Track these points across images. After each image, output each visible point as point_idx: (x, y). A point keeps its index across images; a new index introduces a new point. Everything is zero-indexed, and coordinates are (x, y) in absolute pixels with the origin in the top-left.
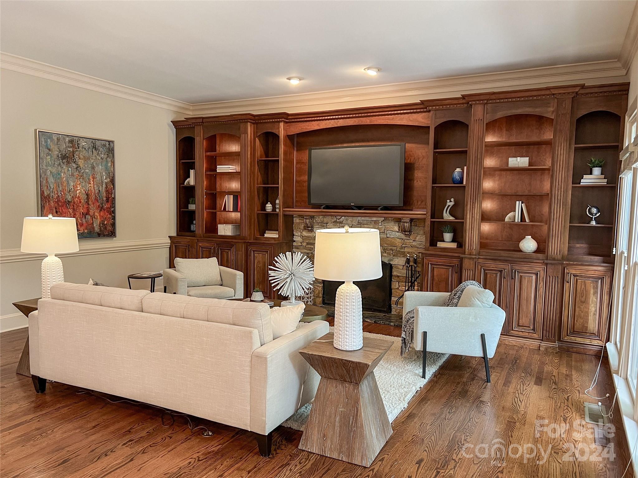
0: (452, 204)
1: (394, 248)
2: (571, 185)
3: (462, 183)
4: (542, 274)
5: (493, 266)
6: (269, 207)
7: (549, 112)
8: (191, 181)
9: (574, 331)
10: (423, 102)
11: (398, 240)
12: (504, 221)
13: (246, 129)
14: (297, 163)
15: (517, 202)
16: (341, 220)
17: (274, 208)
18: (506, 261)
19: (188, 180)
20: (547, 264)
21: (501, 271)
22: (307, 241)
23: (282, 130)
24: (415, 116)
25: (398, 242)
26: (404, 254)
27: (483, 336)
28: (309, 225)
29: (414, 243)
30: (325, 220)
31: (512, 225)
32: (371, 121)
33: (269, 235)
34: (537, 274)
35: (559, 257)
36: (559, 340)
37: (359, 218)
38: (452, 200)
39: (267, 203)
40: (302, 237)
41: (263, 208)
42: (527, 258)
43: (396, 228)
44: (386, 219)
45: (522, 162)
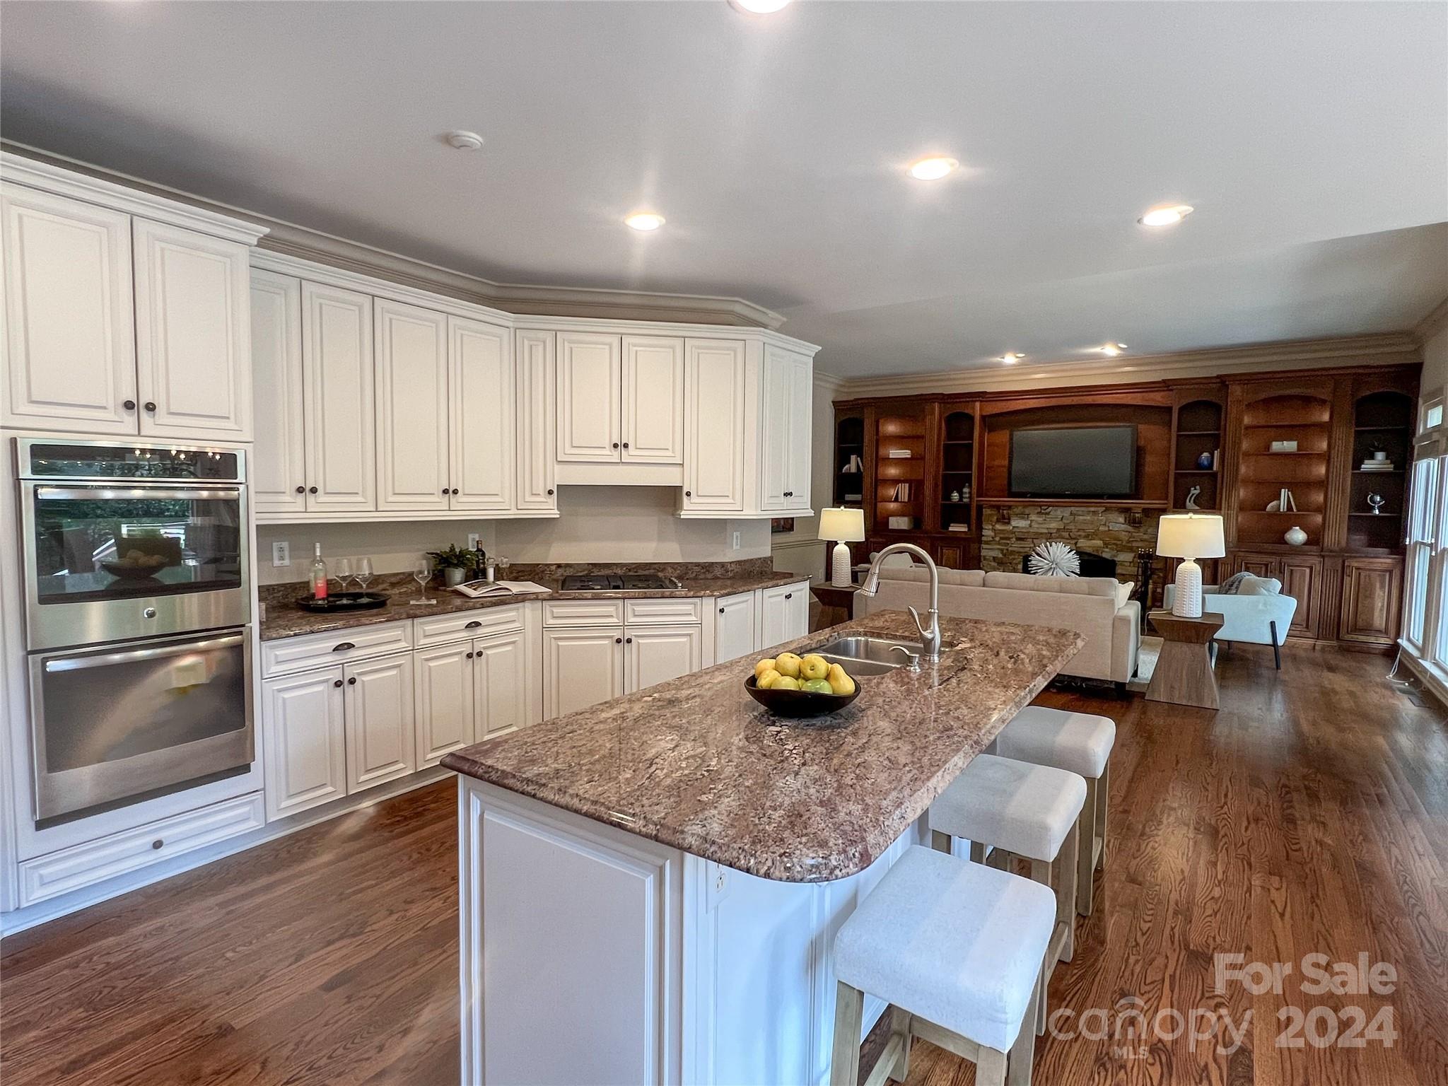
0: (1197, 492)
1: (1119, 543)
2: (1350, 472)
3: (1212, 469)
4: (1317, 568)
5: (1259, 559)
6: (955, 496)
7: (1324, 393)
8: (852, 467)
9: (1356, 628)
10: (1164, 381)
11: (1124, 533)
12: (1265, 510)
13: (933, 409)
14: (988, 446)
15: (1283, 490)
16: (1048, 510)
17: (961, 498)
18: (1273, 554)
19: (847, 466)
20: (1323, 557)
21: (1266, 565)
22: (1002, 536)
23: (977, 410)
24: (1152, 395)
25: (1124, 536)
26: (1131, 550)
27: (1273, 624)
28: (1006, 516)
29: (1145, 537)
30: (1027, 511)
31: (1276, 514)
32: (1093, 401)
33: (954, 528)
34: (1311, 568)
35: (1336, 548)
36: (1338, 638)
37: (1072, 508)
38: (1198, 487)
39: (952, 492)
40: (993, 530)
41: (947, 496)
42: (1296, 550)
43: (1121, 520)
44: (1107, 509)
45: (1290, 446)
